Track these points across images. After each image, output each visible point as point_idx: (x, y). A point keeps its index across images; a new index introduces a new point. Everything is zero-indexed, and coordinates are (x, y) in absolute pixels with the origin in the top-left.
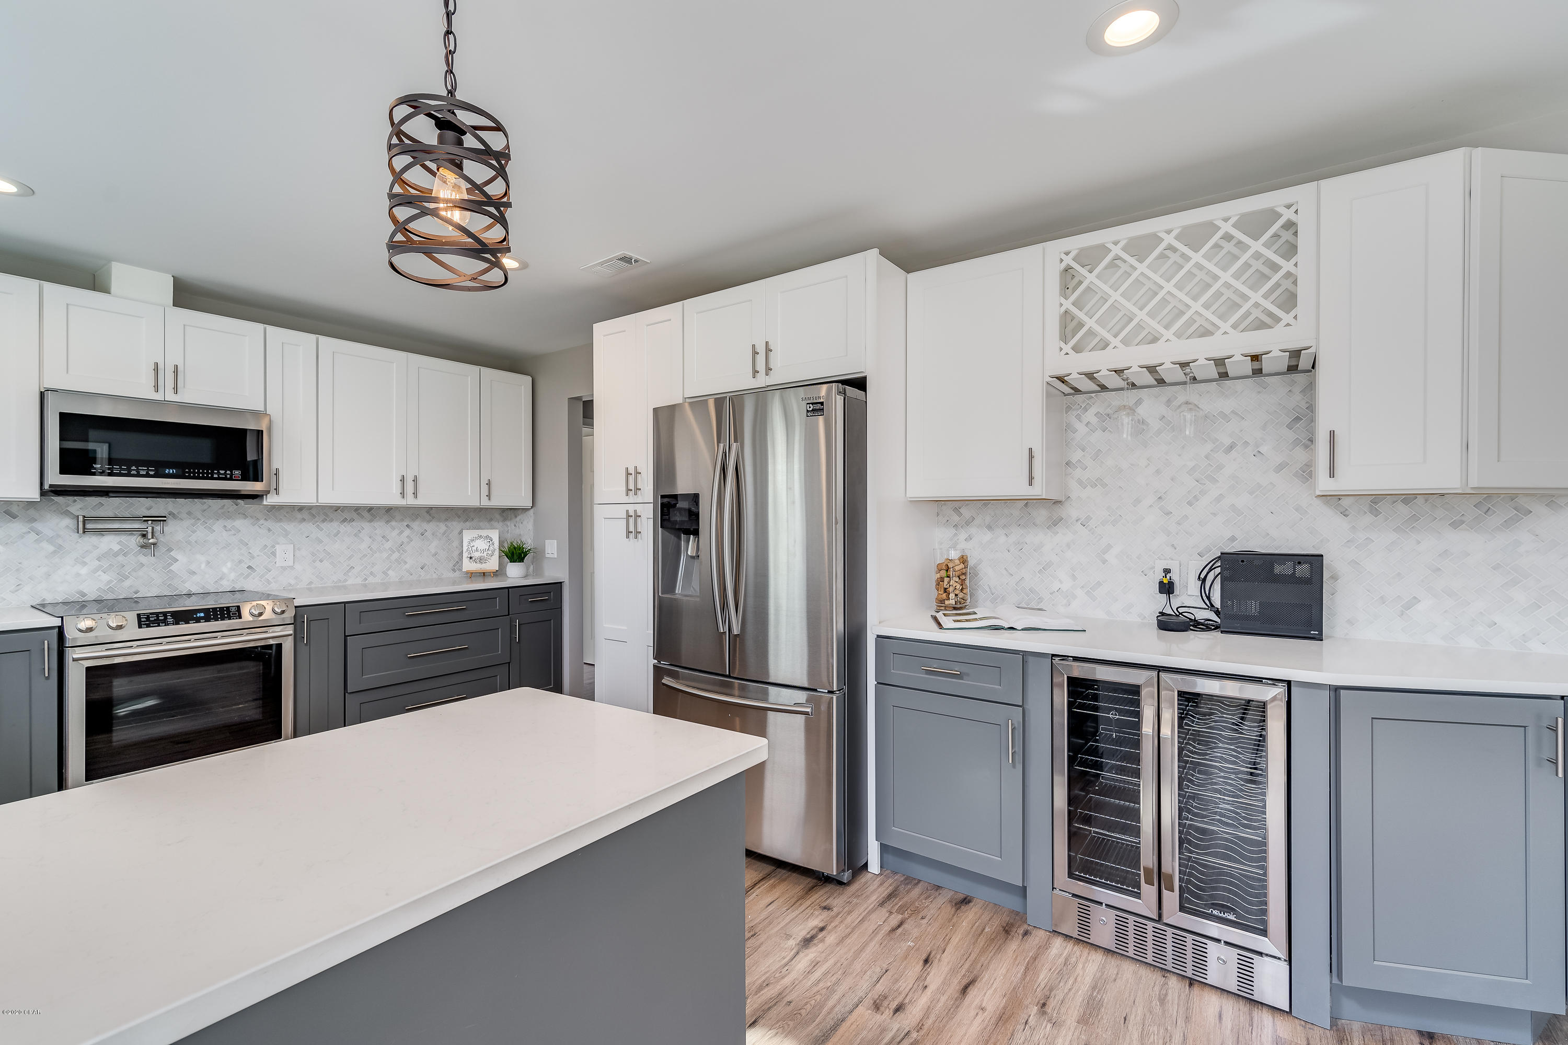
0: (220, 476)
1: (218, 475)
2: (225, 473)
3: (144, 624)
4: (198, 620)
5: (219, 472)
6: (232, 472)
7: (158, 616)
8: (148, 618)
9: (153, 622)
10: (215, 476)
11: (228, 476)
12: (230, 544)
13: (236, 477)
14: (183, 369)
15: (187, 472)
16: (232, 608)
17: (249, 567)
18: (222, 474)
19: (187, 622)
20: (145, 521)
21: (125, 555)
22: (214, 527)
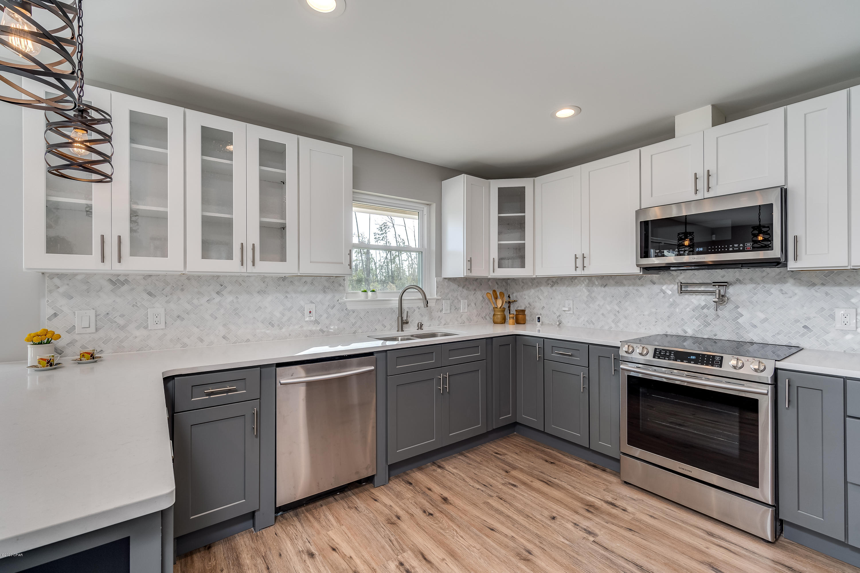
0: (735, 249)
1: (733, 249)
2: (739, 246)
3: (657, 356)
4: (689, 361)
5: (733, 246)
6: (744, 245)
7: (666, 353)
8: (660, 352)
9: (662, 356)
10: (731, 249)
11: (741, 248)
12: (786, 305)
13: (748, 248)
14: (716, 172)
15: (710, 249)
16: (717, 357)
17: (805, 327)
18: (736, 247)
19: (682, 361)
20: (713, 285)
21: (708, 309)
22: (773, 291)
